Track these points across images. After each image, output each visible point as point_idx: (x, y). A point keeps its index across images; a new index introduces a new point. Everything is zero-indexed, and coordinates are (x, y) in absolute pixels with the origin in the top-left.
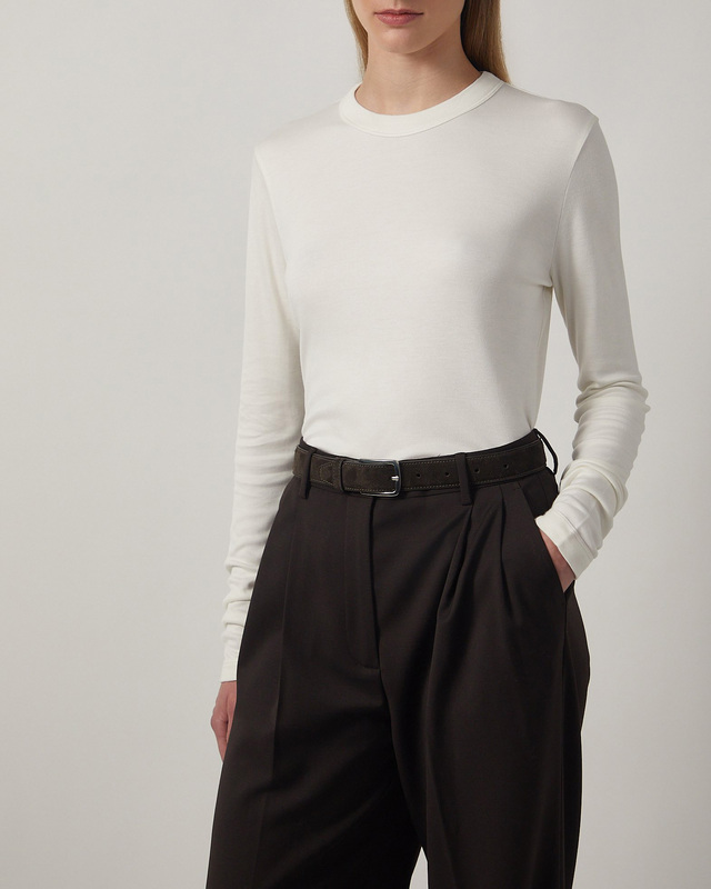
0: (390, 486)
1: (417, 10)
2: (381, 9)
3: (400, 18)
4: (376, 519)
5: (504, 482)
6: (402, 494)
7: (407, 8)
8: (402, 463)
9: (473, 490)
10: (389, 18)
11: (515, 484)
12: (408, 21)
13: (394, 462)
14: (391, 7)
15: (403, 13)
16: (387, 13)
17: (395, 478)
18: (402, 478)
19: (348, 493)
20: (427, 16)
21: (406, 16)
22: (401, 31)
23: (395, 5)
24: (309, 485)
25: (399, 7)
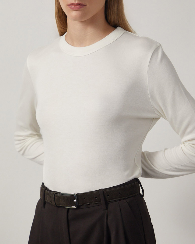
0: (74, 204)
1: (83, 3)
2: (69, 3)
3: (77, 7)
4: (69, 217)
5: (120, 200)
6: (79, 207)
7: (80, 2)
8: (77, 194)
9: (107, 204)
10: (73, 7)
11: (125, 201)
12: (80, 8)
13: (74, 194)
14: (74, 2)
15: (78, 4)
16: (72, 4)
17: (75, 201)
18: (78, 200)
19: (58, 207)
20: (88, 6)
21: (80, 6)
22: (78, 12)
23: (75, 1)
24: (45, 203)
25: (77, 2)
